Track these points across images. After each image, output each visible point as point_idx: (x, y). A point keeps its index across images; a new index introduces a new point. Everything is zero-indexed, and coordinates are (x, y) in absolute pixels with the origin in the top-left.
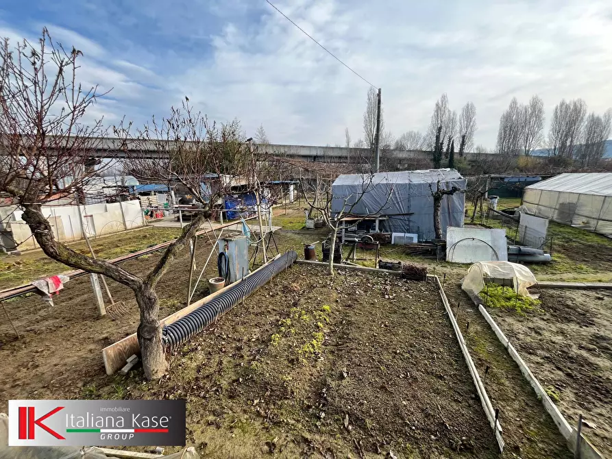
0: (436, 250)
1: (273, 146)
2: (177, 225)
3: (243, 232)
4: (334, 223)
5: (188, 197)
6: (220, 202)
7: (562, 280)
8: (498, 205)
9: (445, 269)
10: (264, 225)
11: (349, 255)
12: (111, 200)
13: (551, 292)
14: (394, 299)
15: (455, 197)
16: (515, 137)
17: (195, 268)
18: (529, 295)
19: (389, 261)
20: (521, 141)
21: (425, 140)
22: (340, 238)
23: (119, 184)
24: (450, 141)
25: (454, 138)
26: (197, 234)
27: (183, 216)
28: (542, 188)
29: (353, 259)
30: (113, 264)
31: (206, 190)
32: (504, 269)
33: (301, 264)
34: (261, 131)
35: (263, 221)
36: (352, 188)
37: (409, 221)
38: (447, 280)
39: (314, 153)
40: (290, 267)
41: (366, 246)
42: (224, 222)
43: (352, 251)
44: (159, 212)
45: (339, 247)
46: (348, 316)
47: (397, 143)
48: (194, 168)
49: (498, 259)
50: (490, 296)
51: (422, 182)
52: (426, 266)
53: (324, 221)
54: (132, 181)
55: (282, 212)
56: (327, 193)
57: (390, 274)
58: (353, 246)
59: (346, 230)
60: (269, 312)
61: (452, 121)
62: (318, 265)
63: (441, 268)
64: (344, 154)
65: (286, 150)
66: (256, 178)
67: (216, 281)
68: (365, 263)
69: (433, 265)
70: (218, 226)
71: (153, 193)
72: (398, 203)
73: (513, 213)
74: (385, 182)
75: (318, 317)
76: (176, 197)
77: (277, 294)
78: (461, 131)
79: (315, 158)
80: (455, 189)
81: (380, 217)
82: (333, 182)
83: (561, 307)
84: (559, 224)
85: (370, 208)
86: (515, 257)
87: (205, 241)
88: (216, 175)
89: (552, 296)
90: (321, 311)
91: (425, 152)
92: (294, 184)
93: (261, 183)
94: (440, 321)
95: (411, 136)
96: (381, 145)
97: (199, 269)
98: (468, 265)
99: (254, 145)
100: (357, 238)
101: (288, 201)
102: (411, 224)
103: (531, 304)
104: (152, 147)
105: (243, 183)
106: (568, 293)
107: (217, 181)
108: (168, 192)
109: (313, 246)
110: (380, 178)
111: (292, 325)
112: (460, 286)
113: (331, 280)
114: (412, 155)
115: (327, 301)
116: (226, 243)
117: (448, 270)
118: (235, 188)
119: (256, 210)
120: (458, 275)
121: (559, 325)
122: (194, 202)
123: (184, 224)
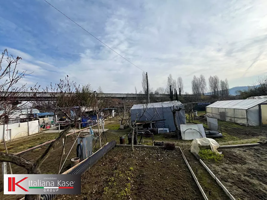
0: (177, 135)
1: (105, 94)
2: (57, 131)
3: (90, 133)
4: (133, 126)
5: (64, 117)
6: (79, 119)
7: (229, 144)
8: (197, 114)
9: (182, 143)
10: (100, 128)
11: (140, 140)
12: (23, 121)
13: (226, 150)
14: (162, 160)
15: (181, 112)
16: (198, 89)
17: (64, 153)
18: (218, 152)
19: (158, 142)
20: (200, 90)
21: (166, 90)
22: (135, 133)
23: (29, 113)
24: (175, 91)
25: (176, 89)
26: (67, 135)
27: (61, 127)
28: (212, 107)
29: (142, 142)
30: (17, 155)
31: (73, 114)
32: (205, 141)
33: (118, 146)
34: (100, 88)
35: (100, 127)
36: (139, 110)
37: (164, 123)
38: (184, 148)
39: (122, 96)
40: (113, 148)
41: (147, 135)
42: (81, 128)
43: (141, 138)
44: (48, 125)
45: (135, 136)
46: (142, 172)
47: (155, 92)
48: (68, 104)
49: (202, 137)
50: (203, 155)
51: (167, 106)
52: (174, 143)
53: (128, 125)
54: (36, 111)
55: (109, 122)
56: (129, 112)
57: (159, 148)
58: (142, 136)
59: (138, 128)
60: (102, 174)
61: (175, 83)
62: (127, 146)
63: (180, 143)
64: (135, 96)
65: (111, 95)
66: (97, 108)
67: (75, 160)
68: (148, 143)
69: (177, 142)
70: (78, 131)
71: (46, 117)
72: (159, 115)
73: (204, 117)
74: (152, 107)
75: (127, 174)
76: (58, 118)
77: (107, 164)
78: (178, 87)
79: (123, 98)
80: (180, 109)
81: (152, 122)
82: (131, 108)
83: (232, 157)
84: (221, 121)
85: (147, 118)
86: (209, 136)
87: (71, 139)
88: (78, 107)
89: (227, 152)
90: (129, 171)
91: (167, 94)
92: (114, 109)
93: (100, 110)
94: (185, 170)
95: (161, 89)
96: (149, 92)
97: (66, 154)
98: (191, 141)
99: (97, 93)
100: (143, 132)
101: (111, 117)
102: (165, 124)
103: (220, 157)
104: (49, 96)
105: (91, 110)
106: (233, 150)
107: (79, 109)
108: (54, 116)
109: (123, 137)
110: (150, 105)
111: (115, 181)
112: (190, 151)
113: (133, 154)
114: (162, 96)
115: (131, 165)
116: (81, 139)
117: (183, 144)
118: (87, 112)
119: (97, 122)
120: (188, 145)
121: (233, 165)
122: (67, 119)
123: (61, 131)
